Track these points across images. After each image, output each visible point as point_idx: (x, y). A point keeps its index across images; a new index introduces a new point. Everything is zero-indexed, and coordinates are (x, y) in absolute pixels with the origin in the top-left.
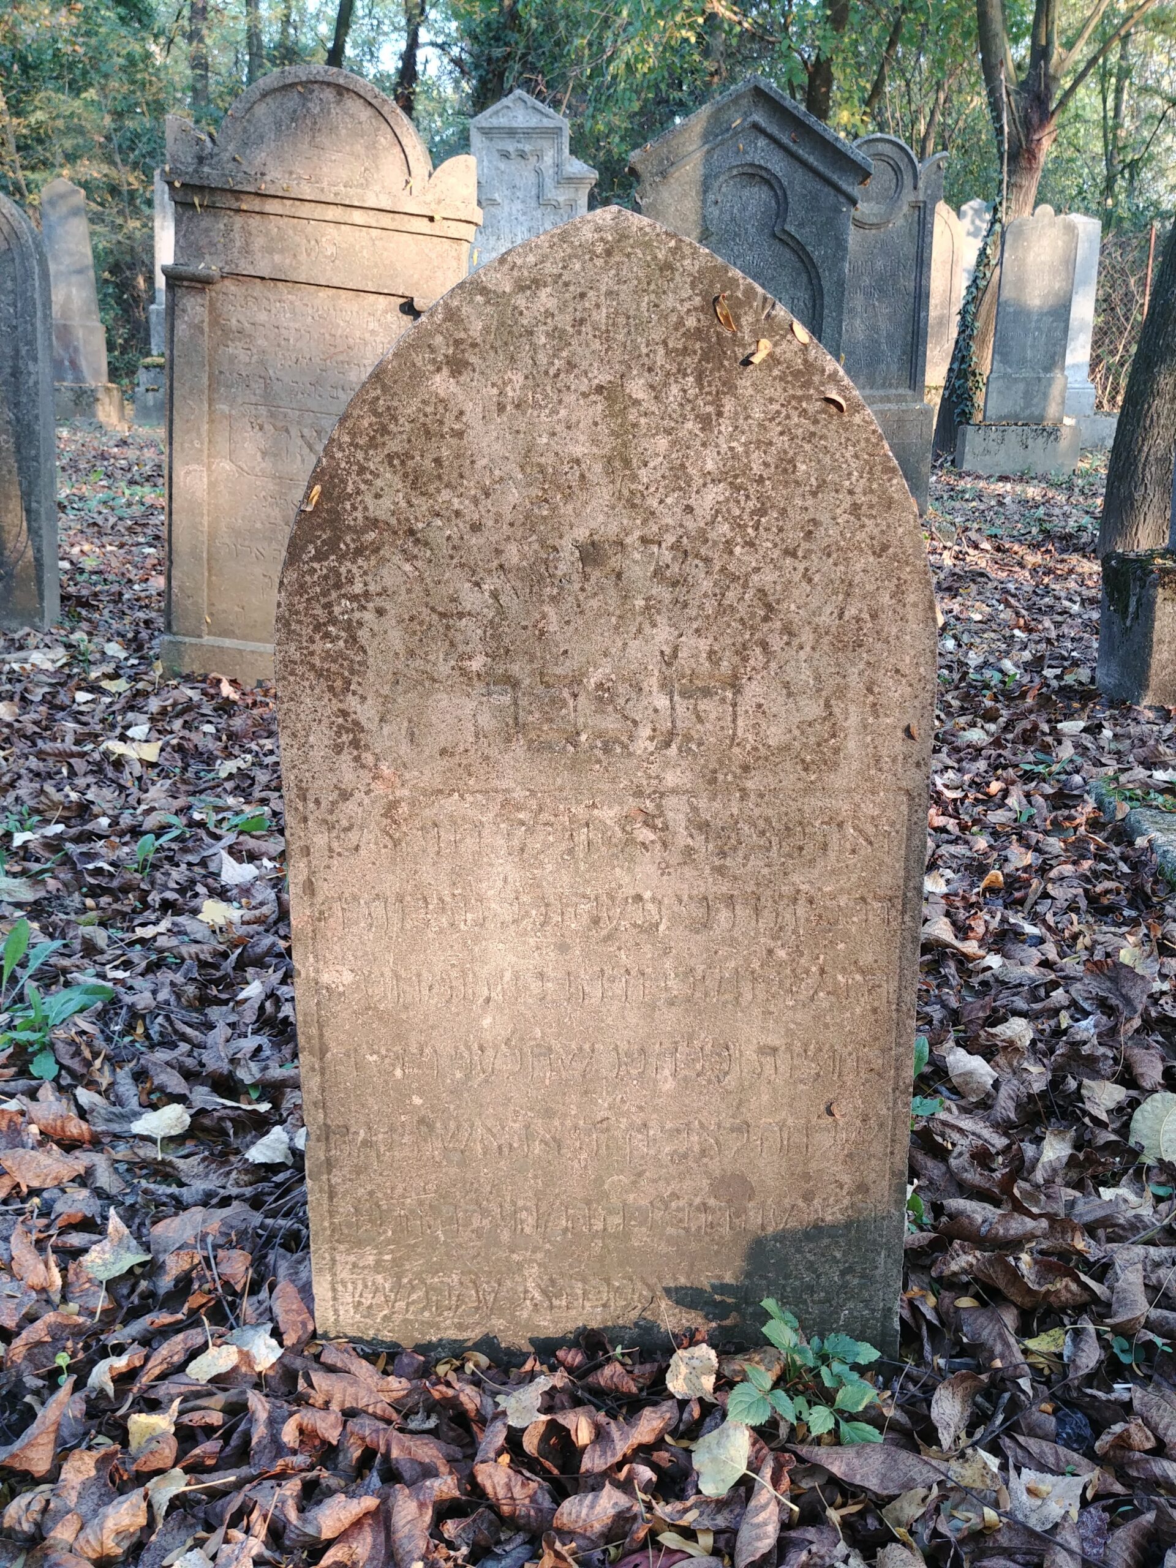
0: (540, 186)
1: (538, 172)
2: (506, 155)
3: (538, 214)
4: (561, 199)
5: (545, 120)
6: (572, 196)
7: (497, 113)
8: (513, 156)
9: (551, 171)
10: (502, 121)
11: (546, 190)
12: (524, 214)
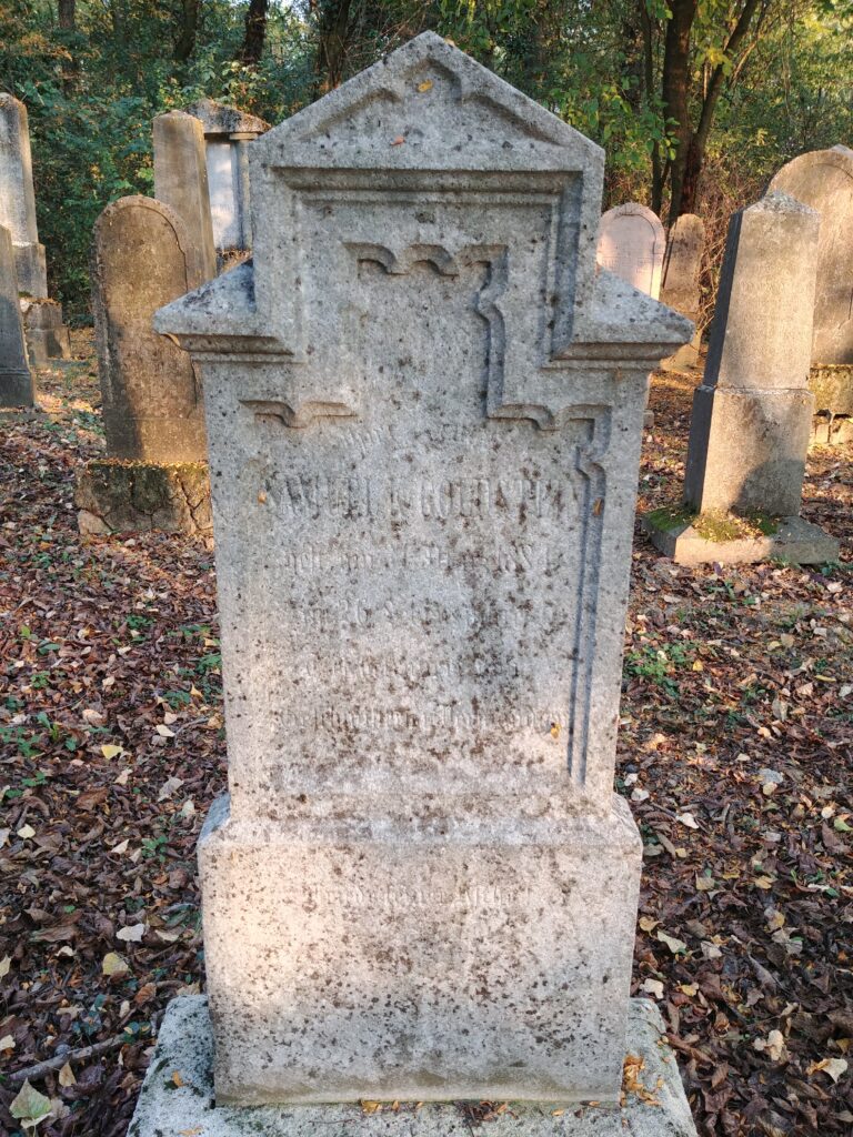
0: (492, 363)
1: (487, 320)
2: (378, 262)
3: (480, 445)
4: (559, 405)
5: (522, 144)
6: (598, 395)
7: (347, 115)
8: (402, 265)
9: (531, 319)
10: (367, 147)
11: (511, 377)
12: (435, 443)
